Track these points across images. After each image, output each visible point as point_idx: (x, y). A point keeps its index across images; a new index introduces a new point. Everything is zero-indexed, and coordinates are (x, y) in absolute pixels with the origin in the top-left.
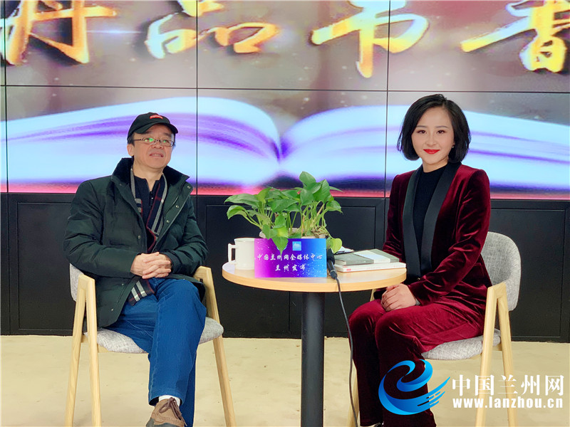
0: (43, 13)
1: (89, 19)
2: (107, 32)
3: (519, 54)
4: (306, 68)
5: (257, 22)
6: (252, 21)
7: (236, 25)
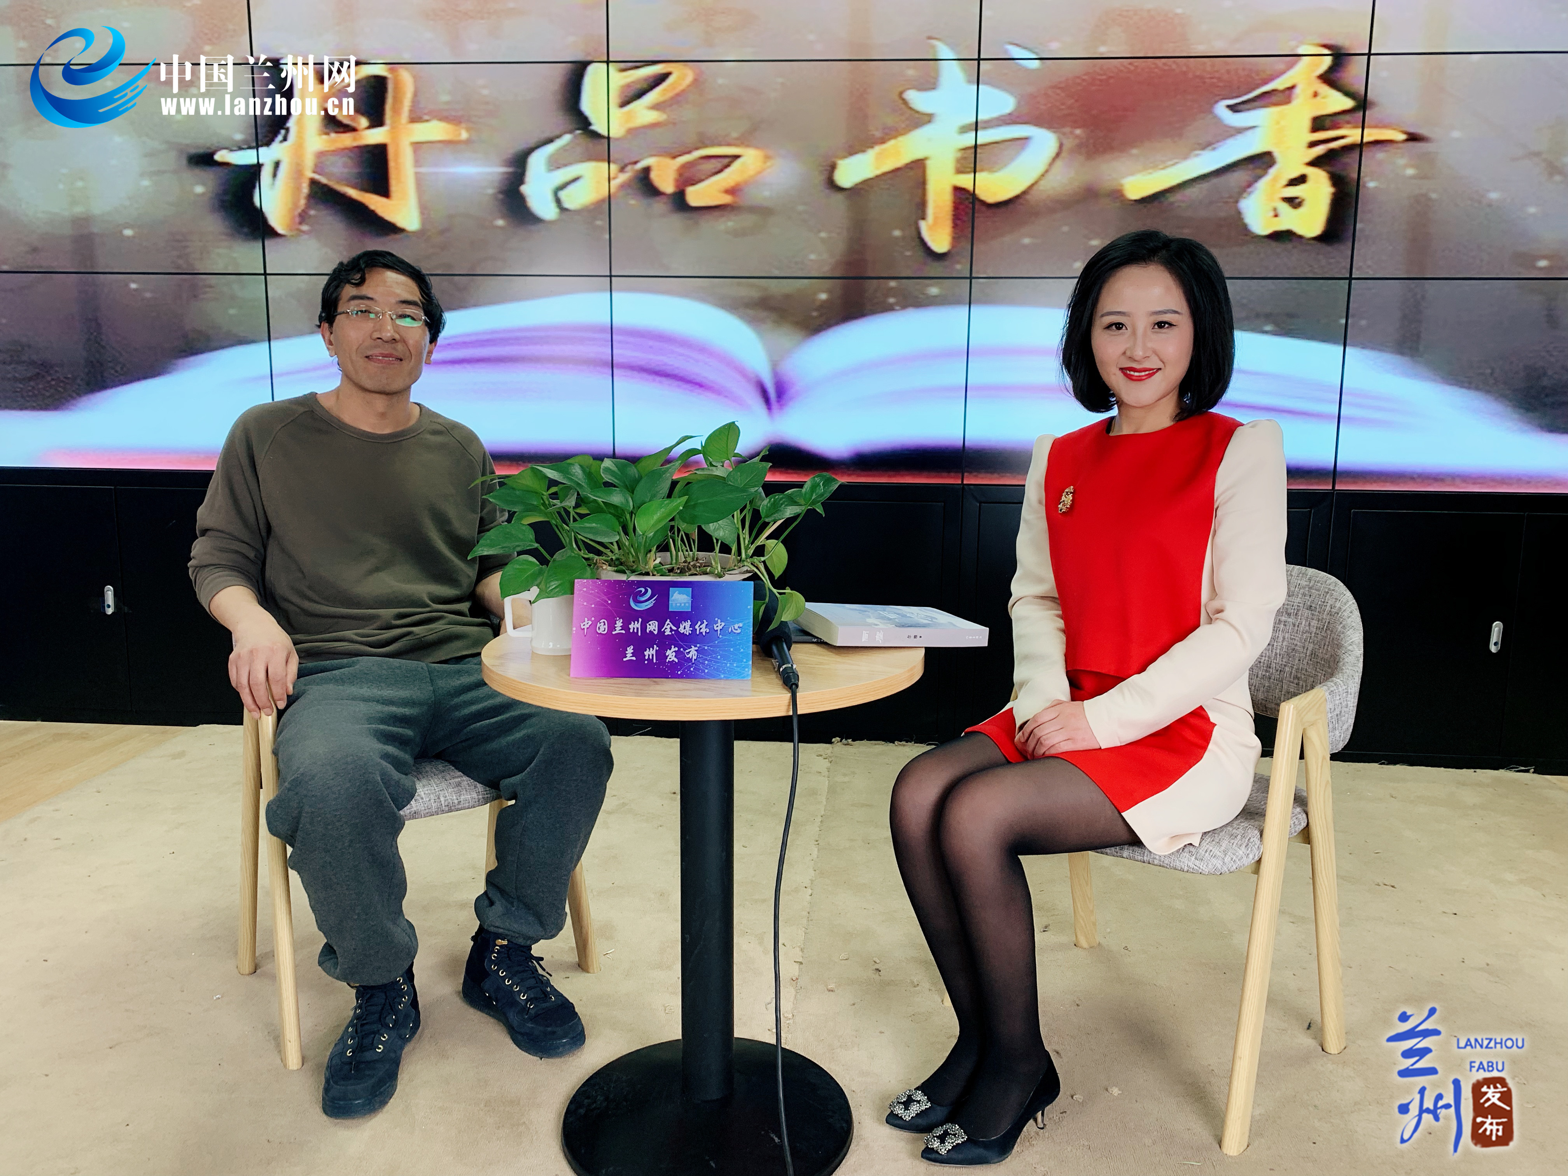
0: (333, 135)
1: (417, 146)
2: (452, 170)
3: (1237, 202)
4: (823, 235)
5: (729, 145)
6: (720, 145)
7: (689, 152)
